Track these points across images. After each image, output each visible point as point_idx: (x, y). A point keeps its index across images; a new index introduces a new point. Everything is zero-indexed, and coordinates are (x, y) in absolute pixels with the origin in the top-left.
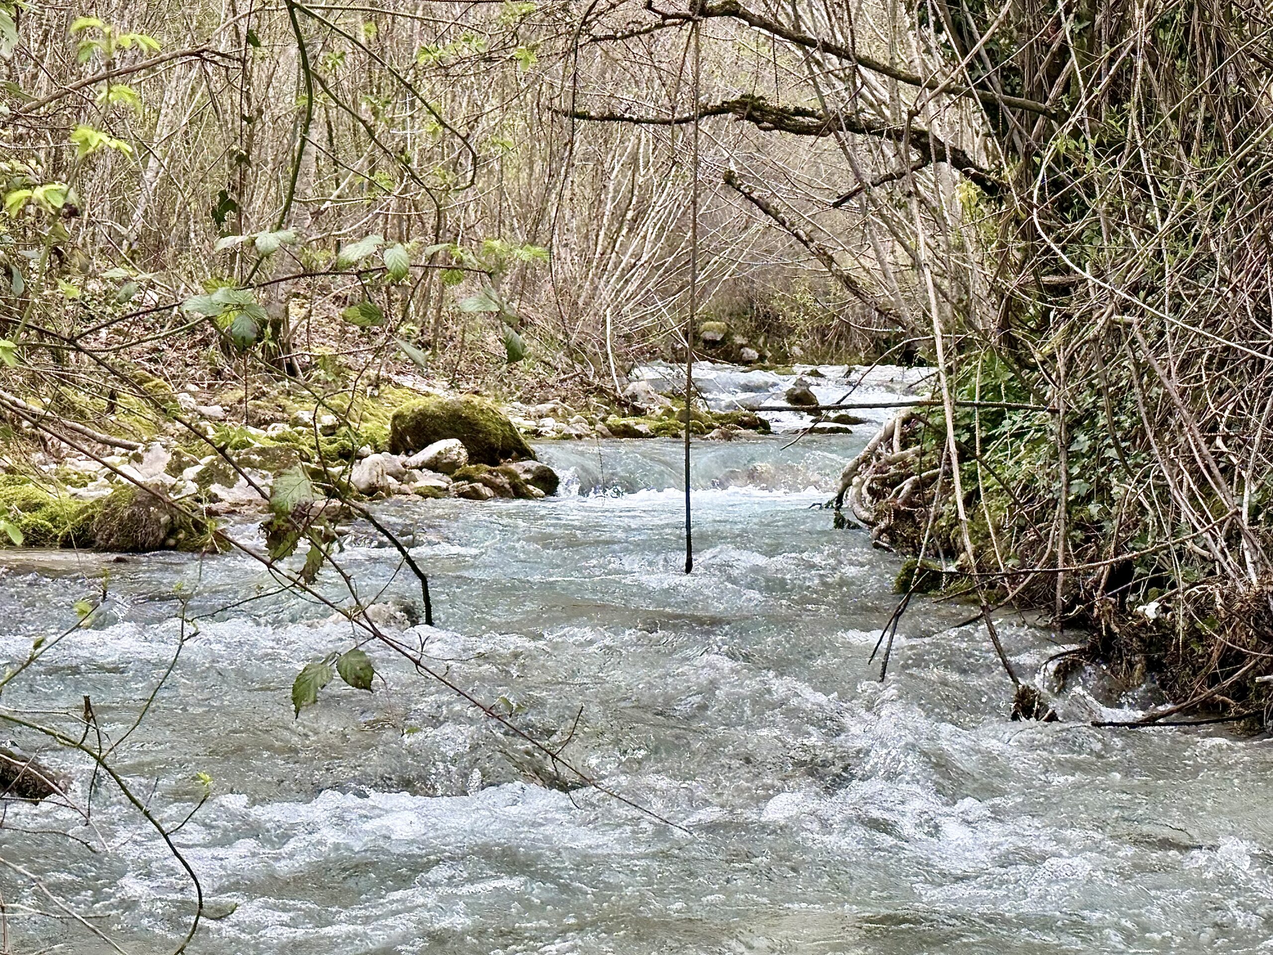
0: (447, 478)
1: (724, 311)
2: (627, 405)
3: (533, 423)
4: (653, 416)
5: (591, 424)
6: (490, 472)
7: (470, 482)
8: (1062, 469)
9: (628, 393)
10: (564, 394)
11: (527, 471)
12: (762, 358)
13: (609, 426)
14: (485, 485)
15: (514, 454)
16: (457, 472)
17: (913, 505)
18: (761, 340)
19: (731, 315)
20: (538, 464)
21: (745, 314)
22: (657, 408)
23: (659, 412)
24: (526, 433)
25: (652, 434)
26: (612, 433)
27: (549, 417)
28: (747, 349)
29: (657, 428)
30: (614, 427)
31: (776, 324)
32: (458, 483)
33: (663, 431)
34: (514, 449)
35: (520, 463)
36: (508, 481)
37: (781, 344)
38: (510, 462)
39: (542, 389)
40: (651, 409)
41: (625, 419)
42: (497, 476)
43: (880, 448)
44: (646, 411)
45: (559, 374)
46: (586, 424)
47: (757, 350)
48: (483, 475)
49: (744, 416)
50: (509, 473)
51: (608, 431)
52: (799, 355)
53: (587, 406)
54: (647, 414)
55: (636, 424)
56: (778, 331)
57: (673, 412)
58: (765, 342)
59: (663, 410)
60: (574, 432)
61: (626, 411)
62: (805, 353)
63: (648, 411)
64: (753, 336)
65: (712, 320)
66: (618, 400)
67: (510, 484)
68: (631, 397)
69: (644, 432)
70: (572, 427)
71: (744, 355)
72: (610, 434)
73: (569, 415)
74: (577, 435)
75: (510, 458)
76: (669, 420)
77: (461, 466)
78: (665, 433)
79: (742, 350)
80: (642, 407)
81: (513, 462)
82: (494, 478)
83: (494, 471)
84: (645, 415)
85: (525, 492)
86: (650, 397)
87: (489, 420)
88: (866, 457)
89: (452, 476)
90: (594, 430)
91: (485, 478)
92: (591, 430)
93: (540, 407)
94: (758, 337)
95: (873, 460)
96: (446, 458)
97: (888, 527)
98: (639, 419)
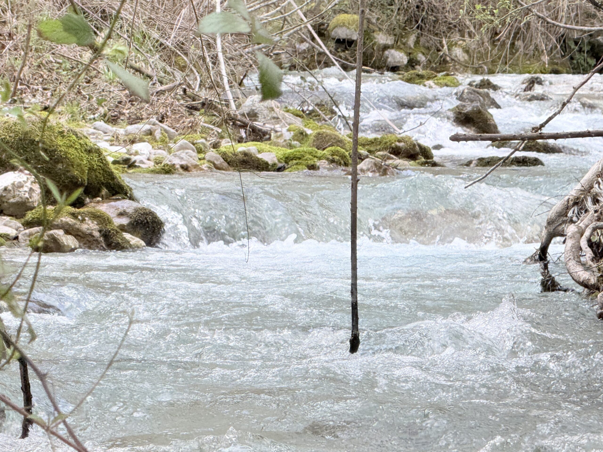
0: (18, 223)
2: (244, 126)
3: (123, 150)
4: (281, 141)
5: (199, 151)
6: (74, 216)
7: (47, 229)
9: (245, 109)
10: (162, 110)
11: (121, 214)
12: (413, 63)
13: (225, 156)
14: (67, 232)
15: (104, 191)
16: (29, 216)
18: (411, 40)
20: (134, 205)
22: (284, 130)
23: (288, 136)
24: (116, 162)
25: (280, 165)
26: (228, 163)
27: (144, 141)
28: (393, 51)
29: (287, 158)
30: (230, 155)
31: (432, 18)
32: (32, 229)
33: (295, 162)
34: (103, 183)
35: (113, 203)
36: (97, 227)
37: (438, 45)
38: (98, 202)
39: (132, 105)
40: (276, 132)
41: (244, 144)
42: (83, 220)
43: (596, 186)
44: (270, 135)
45: (154, 84)
46: (194, 151)
47: (406, 53)
48: (64, 219)
49: (399, 141)
50: (98, 217)
51: (222, 160)
52: (462, 59)
53: (193, 127)
54: (272, 137)
55: (259, 152)
56: (434, 27)
57: (306, 135)
58: (417, 42)
59: (292, 133)
60: (177, 162)
61: (244, 135)
62: (470, 57)
63: (273, 134)
64: (401, 34)
65: (346, 12)
66: (233, 119)
67: (100, 231)
68: (248, 114)
69: (270, 162)
70: (175, 156)
71: (389, 60)
72: (225, 164)
73: (170, 139)
74: (182, 167)
75: (99, 196)
76: (301, 147)
77: (34, 208)
78: (297, 164)
79: (386, 52)
80: (264, 129)
81: (103, 203)
82: (78, 223)
83: (79, 213)
84: (269, 139)
85: (120, 241)
86: (275, 115)
87: (71, 146)
88: (578, 198)
89: (23, 220)
90: (204, 159)
91: (67, 223)
92: (200, 159)
93: (131, 128)
94: (407, 35)
95: (589, 204)
96: (14, 197)
98: (264, 146)
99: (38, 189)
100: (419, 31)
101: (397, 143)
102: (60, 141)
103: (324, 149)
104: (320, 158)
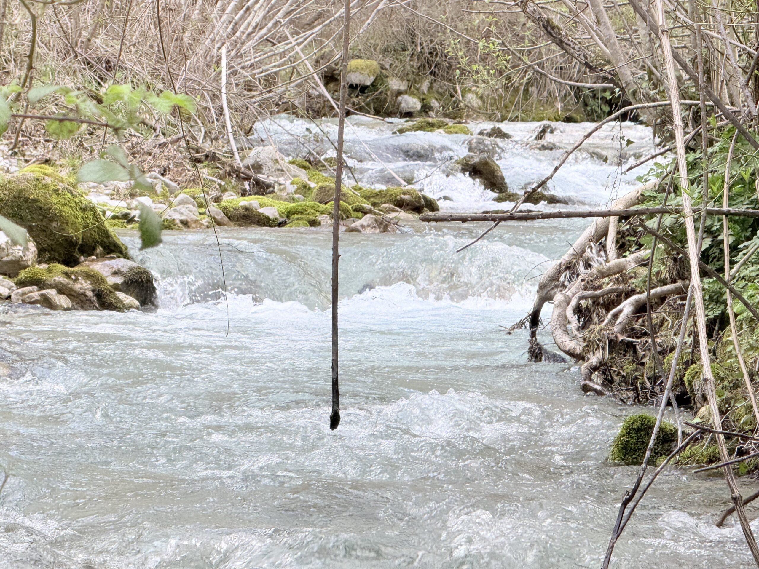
0: (10, 282)
1: (375, 47)
2: (248, 178)
3: (123, 204)
4: (284, 194)
5: (200, 205)
6: (67, 275)
7: (41, 288)
9: (249, 161)
10: (164, 163)
11: (116, 273)
12: (426, 109)
13: (225, 211)
14: (60, 291)
15: (99, 250)
16: (23, 275)
17: (634, 333)
18: (425, 86)
19: (385, 51)
20: (130, 264)
21: (404, 50)
22: (288, 183)
23: (291, 189)
24: (114, 217)
25: (281, 220)
26: (229, 218)
27: (145, 195)
28: (406, 97)
29: (289, 212)
30: (231, 209)
31: (446, 64)
32: (25, 289)
33: (296, 216)
34: (98, 242)
35: (107, 262)
36: (90, 287)
37: (452, 91)
38: (93, 260)
39: (135, 157)
40: (280, 184)
41: (246, 198)
42: (76, 280)
43: (589, 250)
44: (274, 188)
45: (157, 136)
46: (194, 205)
47: (419, 98)
48: (57, 279)
49: (404, 194)
50: (92, 276)
51: (223, 215)
52: (475, 105)
53: (195, 180)
54: (276, 190)
55: (261, 206)
56: (448, 73)
57: (310, 189)
58: (431, 88)
59: (296, 186)
60: (177, 217)
61: (247, 187)
62: (484, 102)
63: (276, 187)
64: (414, 79)
65: (360, 57)
66: (236, 171)
67: (93, 291)
68: (253, 166)
69: (271, 217)
70: (175, 210)
71: (402, 105)
72: (226, 219)
73: (171, 193)
74: (182, 222)
75: (93, 255)
76: (304, 200)
77: (28, 266)
78: (298, 219)
79: (400, 98)
80: (268, 181)
81: (98, 261)
82: (71, 282)
83: (72, 273)
84: (273, 192)
85: (113, 301)
86: (279, 167)
87: (66, 204)
88: (570, 263)
89: (16, 279)
90: (204, 213)
91: (60, 283)
92: (200, 214)
94: (421, 81)
95: (581, 268)
96: (7, 255)
97: (602, 363)
98: (266, 199)
99: (32, 247)
100: (433, 77)
101: (402, 196)
102: (55, 199)
103: (326, 204)
104: (322, 213)
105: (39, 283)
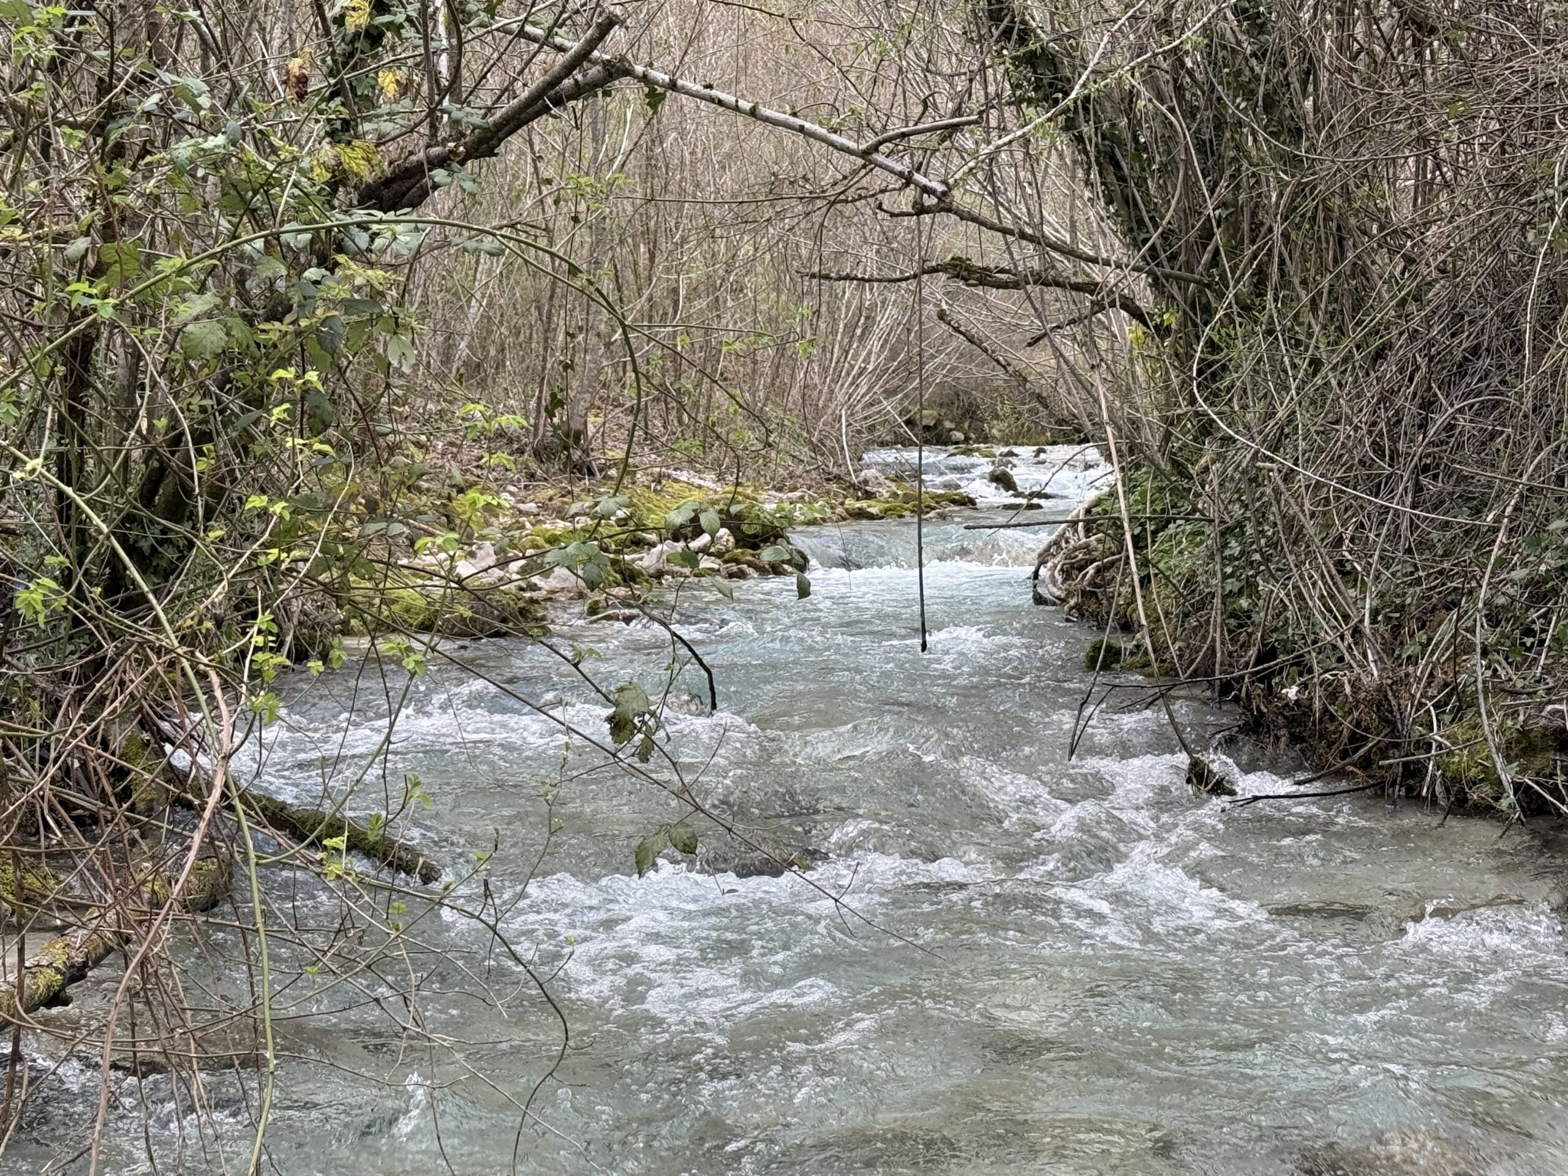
0: (720, 561)
1: (937, 402)
2: (860, 489)
4: (882, 499)
5: (832, 508)
6: (753, 555)
7: (737, 564)
8: (1218, 567)
9: (861, 479)
10: (809, 482)
12: (967, 440)
13: (847, 510)
14: (749, 566)
15: (772, 539)
17: (1096, 585)
18: (966, 425)
19: (942, 404)
20: (791, 547)
21: (953, 404)
22: (884, 491)
23: (887, 495)
24: (780, 519)
25: (881, 515)
26: (849, 516)
27: (799, 503)
28: (955, 432)
29: (886, 510)
30: (851, 510)
31: (978, 412)
32: (728, 565)
33: (890, 513)
34: (771, 534)
37: (983, 427)
38: (768, 546)
39: (792, 479)
40: (880, 493)
41: (859, 502)
42: (759, 558)
43: (1068, 532)
45: (805, 466)
46: (828, 508)
47: (963, 433)
48: (747, 558)
49: (956, 494)
51: (846, 513)
52: (997, 436)
53: (828, 492)
54: (877, 496)
55: (869, 507)
56: (980, 417)
57: (898, 495)
58: (970, 426)
59: (889, 493)
60: (819, 516)
61: (860, 495)
62: (1003, 434)
63: (878, 494)
64: (960, 421)
65: (927, 409)
66: (853, 485)
67: (769, 565)
68: (863, 482)
69: (875, 514)
70: (817, 512)
71: (953, 438)
73: (814, 501)
74: (821, 520)
75: (768, 542)
76: (894, 502)
77: (730, 551)
79: (951, 433)
80: (872, 491)
81: (772, 546)
82: (756, 560)
83: (756, 554)
84: (875, 497)
85: (781, 570)
86: (879, 482)
88: (1057, 540)
89: (723, 559)
90: (835, 513)
91: (749, 560)
92: (832, 513)
93: (790, 495)
94: (963, 422)
95: (1063, 545)
97: (1077, 604)
98: (871, 502)
99: (732, 539)
100: (971, 420)
101: (954, 496)
103: (908, 504)
104: (905, 510)
105: (737, 561)
